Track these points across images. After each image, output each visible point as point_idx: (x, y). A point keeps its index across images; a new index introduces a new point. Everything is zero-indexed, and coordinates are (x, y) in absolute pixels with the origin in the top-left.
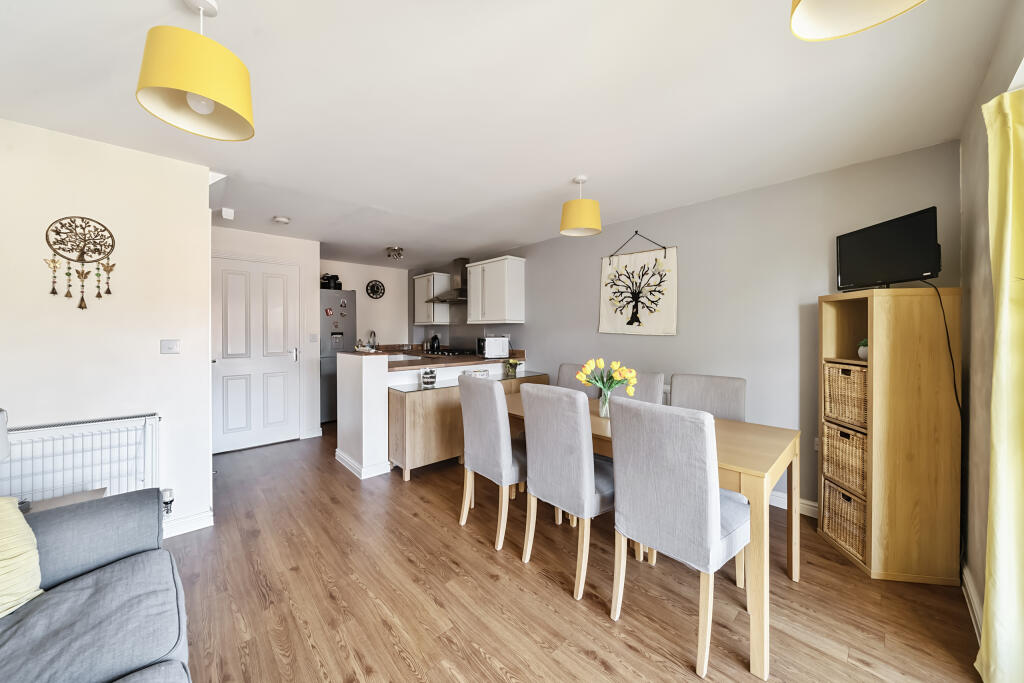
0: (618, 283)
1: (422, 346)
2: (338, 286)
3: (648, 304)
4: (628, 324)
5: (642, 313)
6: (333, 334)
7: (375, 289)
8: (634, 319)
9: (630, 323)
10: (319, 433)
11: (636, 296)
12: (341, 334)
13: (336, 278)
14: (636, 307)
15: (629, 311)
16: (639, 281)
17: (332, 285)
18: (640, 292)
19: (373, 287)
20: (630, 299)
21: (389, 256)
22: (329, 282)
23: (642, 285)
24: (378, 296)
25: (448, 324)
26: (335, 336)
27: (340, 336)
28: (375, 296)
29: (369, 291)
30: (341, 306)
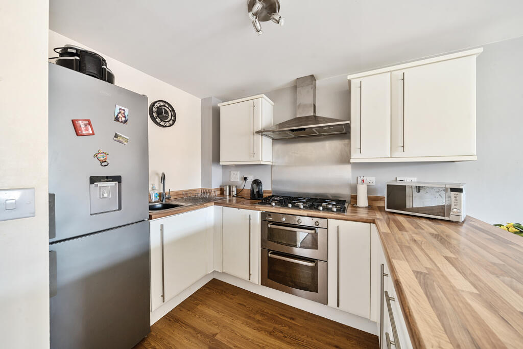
6: (93, 180)
7: (163, 113)
12: (117, 179)
19: (160, 112)
24: (168, 124)
25: (271, 164)
26: (100, 184)
27: (113, 184)
28: (162, 123)
29: (155, 115)
30: (117, 119)
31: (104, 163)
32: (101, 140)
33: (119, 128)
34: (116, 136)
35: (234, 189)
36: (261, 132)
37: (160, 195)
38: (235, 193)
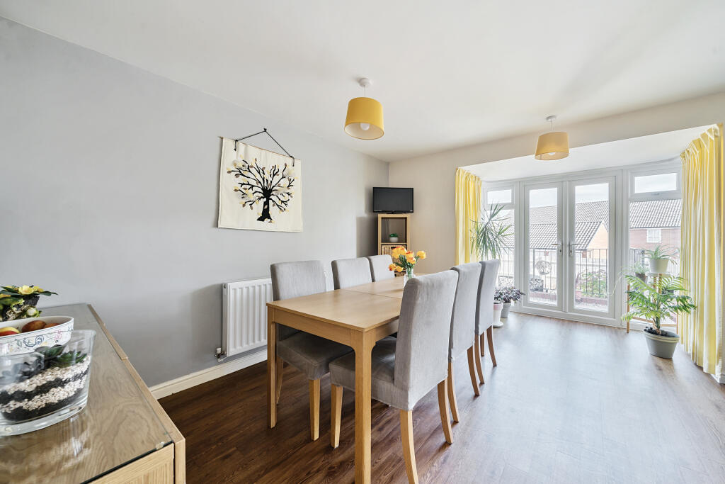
0: (247, 174)
3: (279, 203)
4: (259, 219)
5: (273, 211)
8: (265, 215)
9: (261, 219)
11: (267, 193)
14: (266, 203)
15: (259, 207)
16: (270, 179)
18: (271, 191)
20: (261, 195)
23: (273, 184)
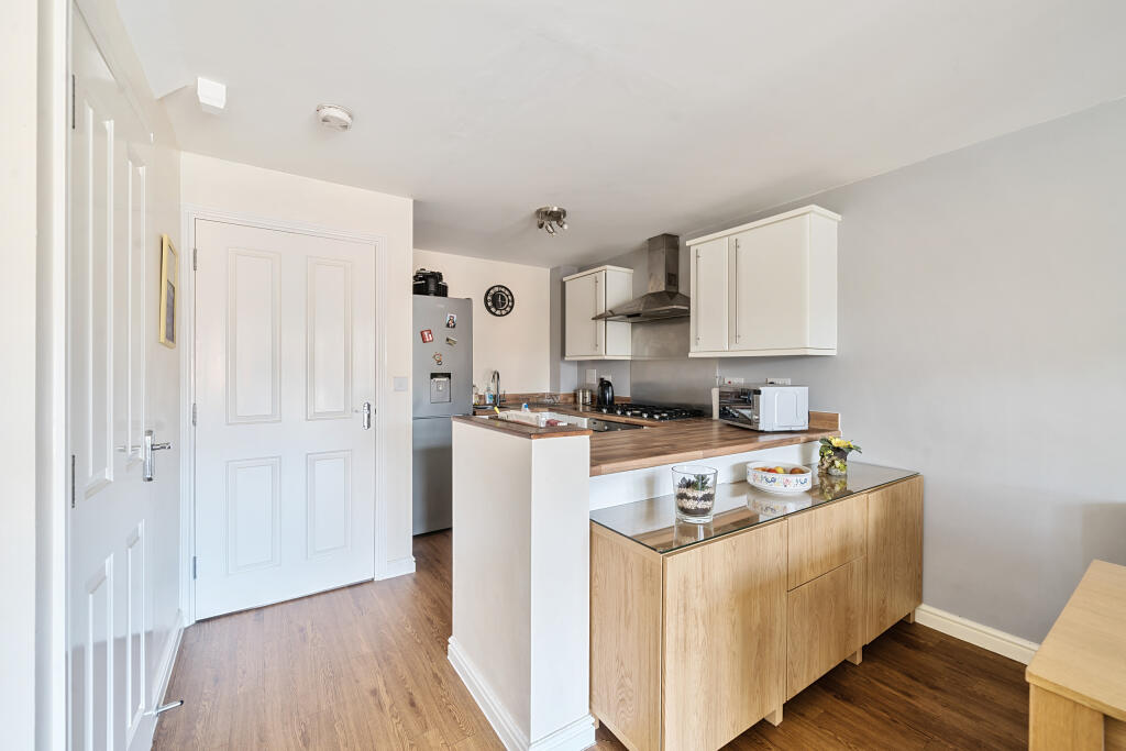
1: (575, 396)
2: (442, 291)
6: (434, 376)
7: (499, 301)
10: (409, 566)
12: (448, 375)
13: (437, 276)
17: (432, 287)
19: (495, 297)
21: (541, 226)
22: (428, 284)
24: (504, 312)
25: (629, 358)
26: (437, 379)
27: (445, 379)
28: (498, 312)
29: (490, 304)
30: (448, 325)
31: (439, 362)
32: (438, 345)
33: (449, 333)
34: (448, 340)
35: (588, 395)
36: (605, 317)
37: (495, 397)
38: (588, 400)
